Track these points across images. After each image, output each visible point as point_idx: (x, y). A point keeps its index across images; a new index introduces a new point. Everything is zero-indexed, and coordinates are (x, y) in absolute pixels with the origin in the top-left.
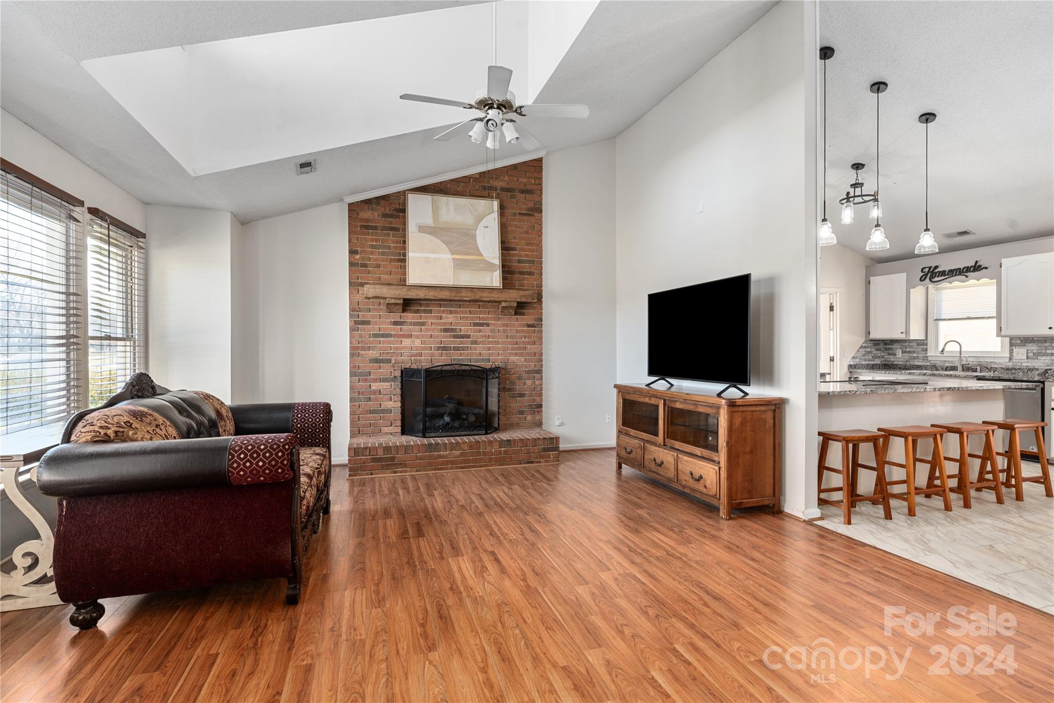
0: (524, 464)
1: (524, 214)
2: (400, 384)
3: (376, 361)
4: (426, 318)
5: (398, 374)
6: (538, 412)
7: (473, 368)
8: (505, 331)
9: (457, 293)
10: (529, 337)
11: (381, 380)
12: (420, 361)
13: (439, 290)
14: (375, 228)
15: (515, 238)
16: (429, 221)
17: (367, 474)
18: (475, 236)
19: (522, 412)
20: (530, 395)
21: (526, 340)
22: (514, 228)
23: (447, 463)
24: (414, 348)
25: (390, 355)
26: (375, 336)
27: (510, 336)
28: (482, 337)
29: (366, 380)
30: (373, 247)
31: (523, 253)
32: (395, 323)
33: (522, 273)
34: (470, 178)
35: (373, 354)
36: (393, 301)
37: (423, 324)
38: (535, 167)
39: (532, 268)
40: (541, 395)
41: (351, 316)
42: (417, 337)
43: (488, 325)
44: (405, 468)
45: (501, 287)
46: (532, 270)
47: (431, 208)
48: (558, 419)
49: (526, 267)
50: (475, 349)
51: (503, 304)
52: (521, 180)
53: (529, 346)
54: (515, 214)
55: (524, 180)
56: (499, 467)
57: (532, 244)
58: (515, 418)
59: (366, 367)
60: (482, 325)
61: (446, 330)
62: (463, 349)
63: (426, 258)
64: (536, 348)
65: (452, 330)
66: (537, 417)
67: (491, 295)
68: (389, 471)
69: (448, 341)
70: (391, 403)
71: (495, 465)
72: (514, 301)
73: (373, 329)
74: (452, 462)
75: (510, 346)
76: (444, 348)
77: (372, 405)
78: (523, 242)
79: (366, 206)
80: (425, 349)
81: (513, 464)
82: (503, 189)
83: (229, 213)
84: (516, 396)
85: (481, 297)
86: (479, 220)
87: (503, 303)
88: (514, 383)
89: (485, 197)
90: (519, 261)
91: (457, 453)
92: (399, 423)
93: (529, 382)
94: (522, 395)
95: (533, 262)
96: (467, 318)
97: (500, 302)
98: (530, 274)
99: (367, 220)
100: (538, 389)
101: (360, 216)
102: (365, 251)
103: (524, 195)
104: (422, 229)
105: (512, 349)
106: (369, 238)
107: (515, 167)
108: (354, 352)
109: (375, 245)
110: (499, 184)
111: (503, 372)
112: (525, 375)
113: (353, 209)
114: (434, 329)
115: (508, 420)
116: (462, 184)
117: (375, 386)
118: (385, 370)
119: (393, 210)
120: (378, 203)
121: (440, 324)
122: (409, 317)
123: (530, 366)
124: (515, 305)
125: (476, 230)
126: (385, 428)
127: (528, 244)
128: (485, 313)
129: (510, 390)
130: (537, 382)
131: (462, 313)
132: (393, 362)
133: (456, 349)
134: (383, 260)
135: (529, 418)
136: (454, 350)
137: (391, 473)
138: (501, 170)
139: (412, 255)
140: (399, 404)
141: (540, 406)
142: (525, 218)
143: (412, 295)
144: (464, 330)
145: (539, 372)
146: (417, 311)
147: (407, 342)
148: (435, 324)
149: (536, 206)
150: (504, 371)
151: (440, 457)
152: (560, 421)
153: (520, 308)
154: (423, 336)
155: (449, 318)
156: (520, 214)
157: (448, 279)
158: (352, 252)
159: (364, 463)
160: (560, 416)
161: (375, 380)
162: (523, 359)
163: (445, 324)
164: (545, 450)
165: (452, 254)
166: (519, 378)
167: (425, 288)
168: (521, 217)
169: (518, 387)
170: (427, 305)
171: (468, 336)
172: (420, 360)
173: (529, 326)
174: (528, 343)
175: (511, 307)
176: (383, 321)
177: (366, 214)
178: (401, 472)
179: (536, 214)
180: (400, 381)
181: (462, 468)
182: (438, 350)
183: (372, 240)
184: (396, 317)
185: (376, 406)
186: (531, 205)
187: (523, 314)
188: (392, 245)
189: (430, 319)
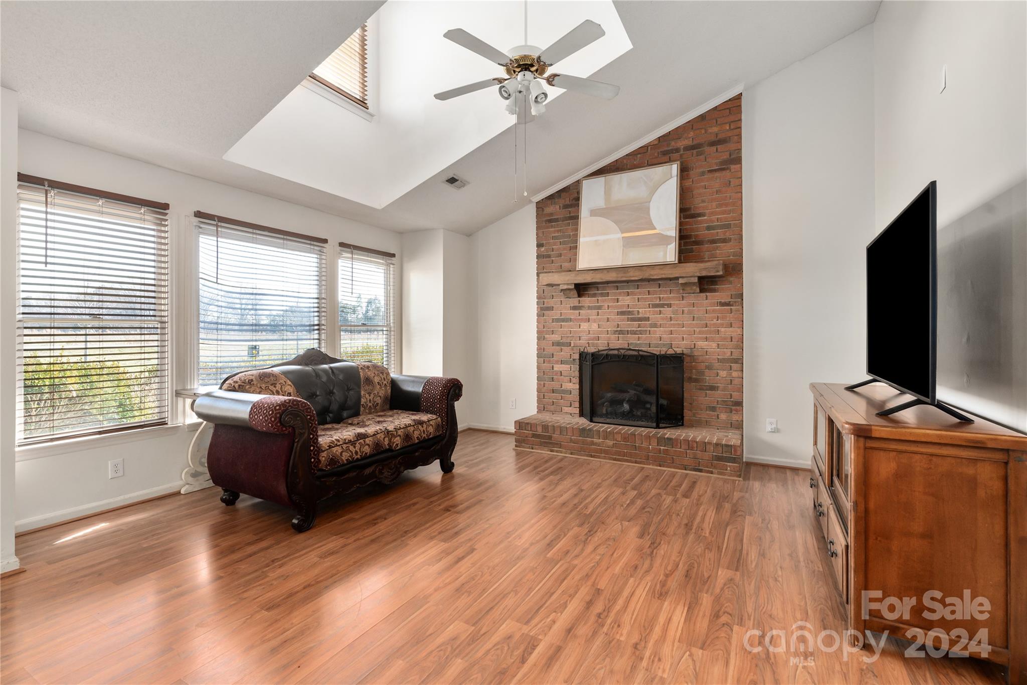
0: (690, 470)
1: (715, 170)
2: (578, 367)
3: (558, 344)
4: (603, 301)
5: (577, 356)
6: (736, 410)
7: (641, 353)
8: (690, 312)
9: (624, 273)
10: (723, 318)
11: (562, 362)
12: (597, 345)
13: (605, 272)
14: (556, 220)
15: (703, 201)
16: (601, 203)
17: (529, 448)
18: (649, 208)
19: (713, 409)
20: (724, 389)
21: (719, 322)
22: (702, 191)
23: (601, 451)
24: (591, 332)
25: (569, 339)
26: (558, 320)
27: (697, 318)
28: (663, 319)
29: (549, 362)
30: (553, 238)
31: (714, 217)
32: (575, 308)
33: (713, 242)
34: (648, 147)
35: (556, 337)
36: (565, 287)
37: (599, 308)
38: (729, 109)
39: (727, 234)
40: (740, 389)
41: (538, 303)
42: (595, 321)
43: (669, 306)
44: (560, 448)
45: (677, 262)
46: (728, 235)
47: (603, 189)
48: (771, 423)
49: (720, 234)
50: (655, 332)
51: (681, 281)
52: (710, 130)
53: (723, 329)
54: (703, 174)
55: (715, 129)
56: (656, 467)
57: (727, 205)
58: (704, 415)
59: (550, 349)
60: (662, 306)
61: (623, 313)
62: (641, 332)
63: (596, 241)
64: (732, 332)
65: (629, 313)
66: (735, 417)
67: (662, 272)
68: (546, 449)
69: (626, 325)
70: (571, 384)
71: (653, 465)
72: (695, 277)
73: (555, 314)
74: (606, 452)
75: (697, 330)
76: (621, 332)
77: (555, 385)
78: (714, 204)
79: (549, 202)
80: (601, 333)
81: (674, 468)
82: (687, 148)
83: (442, 230)
84: (705, 388)
85: (651, 275)
86: (654, 190)
87: (680, 279)
88: (703, 373)
89: (665, 163)
90: (709, 228)
91: (610, 443)
92: (577, 405)
93: (723, 374)
94: (713, 388)
95: (728, 226)
96: (645, 299)
97: (677, 278)
98: (724, 241)
99: (551, 214)
100: (736, 382)
101: (545, 212)
102: (549, 243)
103: (714, 148)
104: (594, 213)
105: (700, 332)
106: (552, 231)
107: (702, 117)
108: (541, 337)
109: (557, 236)
110: (682, 144)
111: (687, 360)
112: (717, 365)
113: (540, 205)
114: (610, 312)
115: (694, 415)
116: (639, 156)
117: (557, 367)
118: (566, 353)
119: (572, 200)
120: (560, 196)
121: (616, 307)
122: (586, 301)
123: (725, 353)
124: (696, 280)
125: (650, 202)
126: (565, 408)
127: (720, 206)
128: (666, 292)
129: (696, 381)
130: (735, 374)
131: (640, 293)
132: (572, 345)
133: (634, 333)
134: (564, 249)
135: (723, 416)
136: (631, 334)
137: (548, 451)
138: (684, 127)
139: (584, 240)
140: (577, 386)
141: (739, 404)
142: (717, 174)
143: (581, 279)
144: (644, 312)
145: (739, 361)
146: (594, 295)
147: (585, 326)
148: (612, 306)
149: (732, 157)
150: (689, 358)
151: (593, 443)
152: (774, 426)
153: (706, 284)
154: (600, 320)
155: (626, 301)
156: (710, 171)
157: (616, 260)
158: (539, 245)
159: (527, 437)
160: (774, 420)
161: (557, 362)
162: (714, 345)
163: (622, 306)
164: (719, 459)
165: (622, 233)
166: (709, 367)
167: (592, 272)
168: (710, 175)
169: (709, 378)
170: (604, 289)
171: (648, 319)
172: (597, 343)
173: (723, 304)
174: (722, 325)
175: (694, 284)
176: (564, 306)
177: (549, 210)
178: (557, 452)
179: (732, 167)
180: (578, 364)
181: (615, 459)
182: (614, 334)
183: (555, 232)
184: (575, 301)
185: (557, 386)
186: (725, 156)
187: (714, 291)
188: (571, 234)
189: (604, 302)
